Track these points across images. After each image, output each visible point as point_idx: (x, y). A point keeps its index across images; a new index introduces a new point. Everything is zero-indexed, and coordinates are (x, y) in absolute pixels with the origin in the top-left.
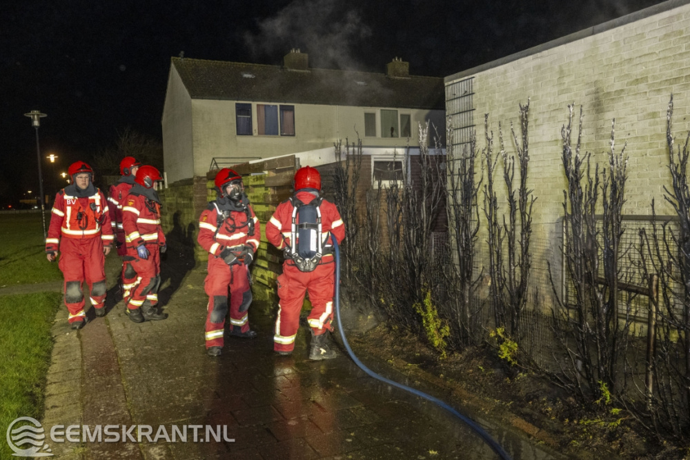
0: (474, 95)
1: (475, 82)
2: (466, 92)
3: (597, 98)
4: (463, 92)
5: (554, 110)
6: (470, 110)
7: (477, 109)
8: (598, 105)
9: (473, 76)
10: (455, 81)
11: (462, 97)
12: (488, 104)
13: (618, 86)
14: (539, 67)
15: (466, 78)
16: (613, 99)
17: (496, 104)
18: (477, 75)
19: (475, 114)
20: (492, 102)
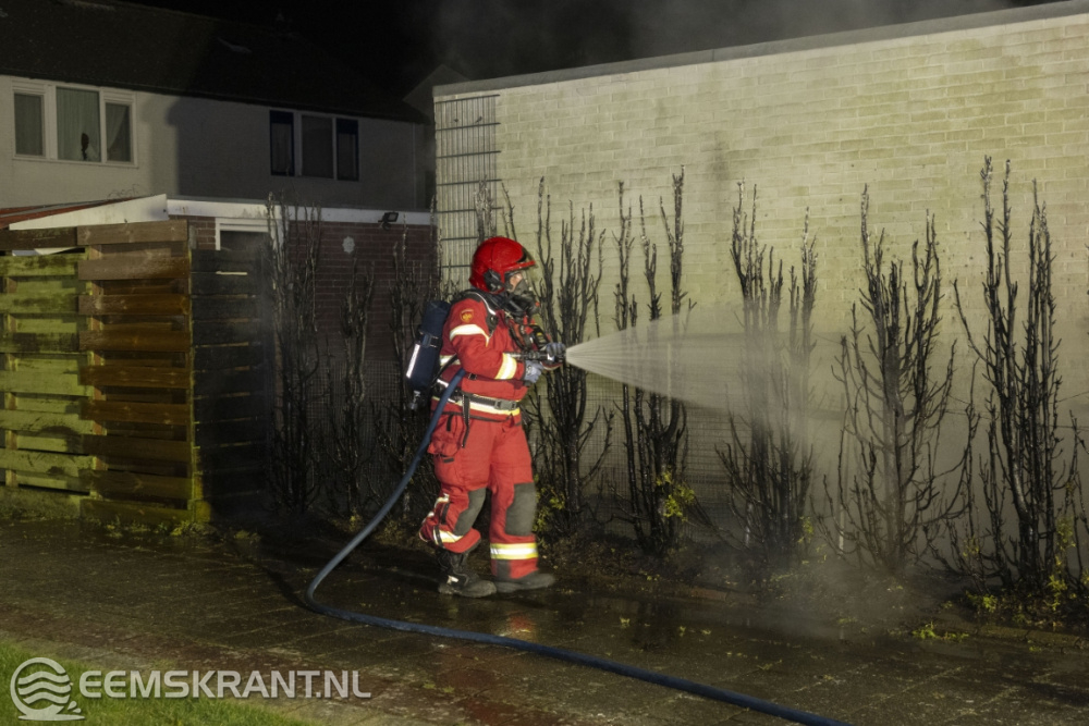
0: (497, 126)
1: (500, 104)
2: (480, 119)
3: (719, 158)
4: (476, 119)
5: (650, 168)
6: (489, 153)
7: (504, 152)
8: (720, 168)
9: (496, 92)
10: (457, 97)
11: (473, 126)
12: (526, 145)
13: (749, 144)
14: (624, 96)
15: (481, 94)
16: (743, 162)
17: (542, 146)
18: (504, 92)
19: (500, 159)
20: (535, 142)
